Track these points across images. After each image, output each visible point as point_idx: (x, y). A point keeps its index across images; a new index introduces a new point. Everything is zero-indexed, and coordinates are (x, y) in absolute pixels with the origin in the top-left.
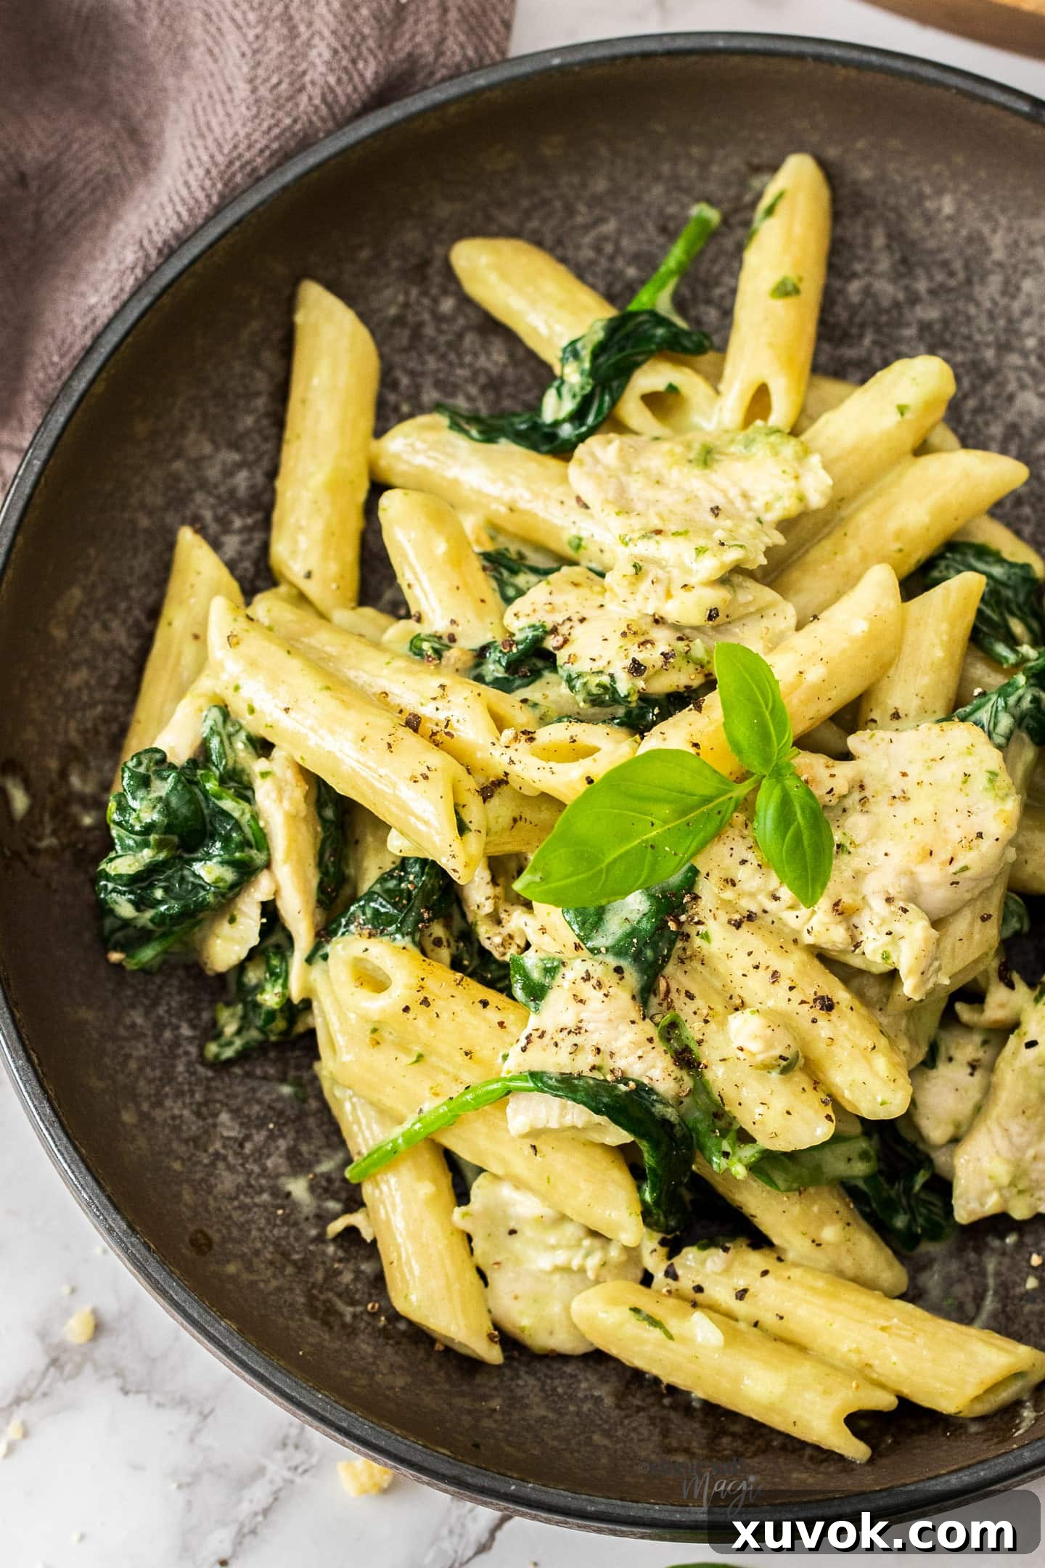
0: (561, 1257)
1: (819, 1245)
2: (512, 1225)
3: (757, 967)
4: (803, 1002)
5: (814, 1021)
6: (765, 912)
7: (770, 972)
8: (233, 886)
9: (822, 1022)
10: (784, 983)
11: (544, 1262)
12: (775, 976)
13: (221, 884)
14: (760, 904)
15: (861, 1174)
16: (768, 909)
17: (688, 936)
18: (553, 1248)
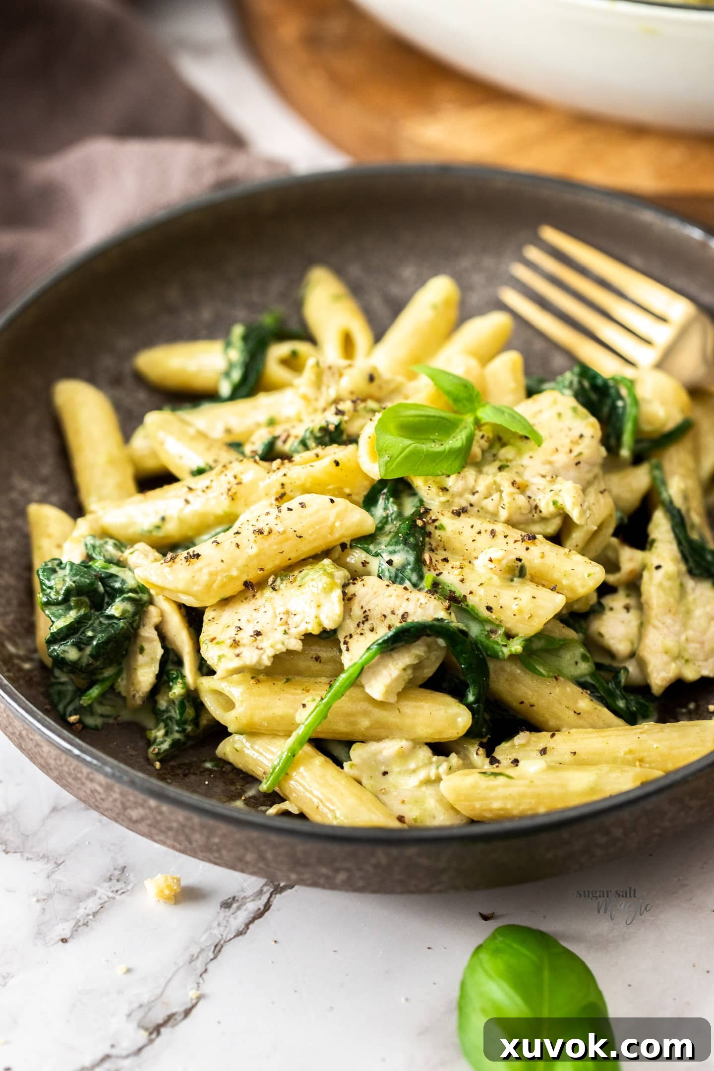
0: (422, 775)
1: (579, 714)
2: (383, 769)
3: (479, 533)
4: (516, 541)
5: (527, 549)
6: (471, 505)
7: (489, 532)
8: (135, 614)
9: (532, 548)
10: (500, 536)
11: (413, 781)
12: (493, 533)
13: (127, 615)
14: (467, 501)
15: (586, 672)
16: (472, 502)
17: (430, 533)
18: (414, 771)
